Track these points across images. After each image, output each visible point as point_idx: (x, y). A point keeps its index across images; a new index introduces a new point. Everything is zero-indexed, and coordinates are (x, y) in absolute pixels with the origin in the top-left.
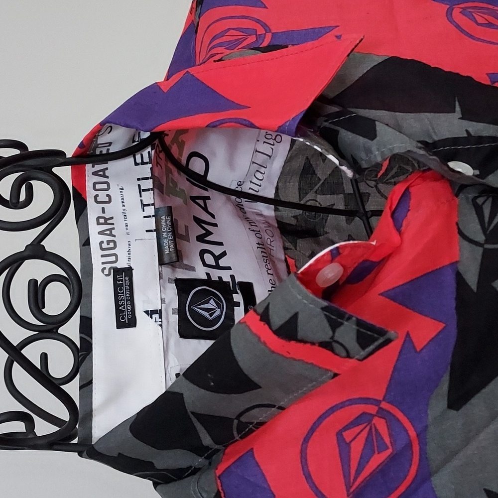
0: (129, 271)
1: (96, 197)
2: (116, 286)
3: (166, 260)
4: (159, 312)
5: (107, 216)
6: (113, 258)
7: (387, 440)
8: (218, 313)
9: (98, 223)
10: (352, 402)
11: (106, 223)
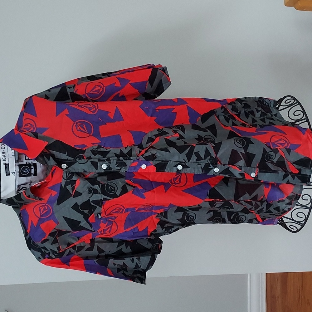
0: (8, 164)
1: (2, 148)
2: (6, 168)
3: (16, 161)
4: (15, 173)
5: (4, 152)
6: (5, 161)
7: (47, 209)
8: (28, 171)
9: (2, 154)
10: (41, 203)
11: (4, 154)
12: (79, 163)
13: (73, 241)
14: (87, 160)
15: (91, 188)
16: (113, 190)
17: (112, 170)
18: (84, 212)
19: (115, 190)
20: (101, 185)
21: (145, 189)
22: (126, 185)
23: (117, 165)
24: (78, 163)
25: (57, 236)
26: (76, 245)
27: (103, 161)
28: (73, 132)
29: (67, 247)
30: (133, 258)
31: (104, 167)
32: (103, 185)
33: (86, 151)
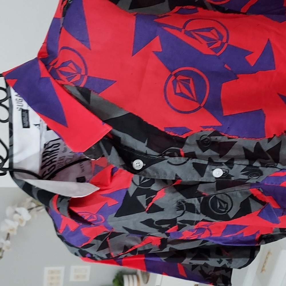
0: (27, 111)
6: (21, 105)
7: (96, 218)
12: (168, 162)
13: (133, 243)
14: (187, 158)
15: (184, 202)
16: (223, 209)
17: (231, 179)
18: (161, 227)
19: (227, 208)
20: (202, 198)
21: (284, 209)
22: (250, 199)
23: (243, 173)
24: (166, 161)
25: (108, 238)
26: (136, 249)
27: (218, 165)
28: (166, 98)
29: (123, 252)
30: (221, 259)
31: (218, 173)
32: (206, 198)
33: (187, 141)
